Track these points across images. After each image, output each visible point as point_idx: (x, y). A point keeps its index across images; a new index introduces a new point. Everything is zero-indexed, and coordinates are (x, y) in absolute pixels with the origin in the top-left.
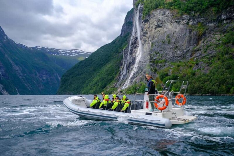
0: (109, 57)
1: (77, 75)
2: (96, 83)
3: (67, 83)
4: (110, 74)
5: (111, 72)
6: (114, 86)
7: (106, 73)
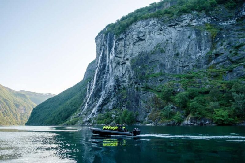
0: (73, 94)
1: (45, 109)
2: (60, 114)
3: (36, 116)
4: (74, 105)
5: (75, 104)
6: (78, 115)
7: (70, 105)
